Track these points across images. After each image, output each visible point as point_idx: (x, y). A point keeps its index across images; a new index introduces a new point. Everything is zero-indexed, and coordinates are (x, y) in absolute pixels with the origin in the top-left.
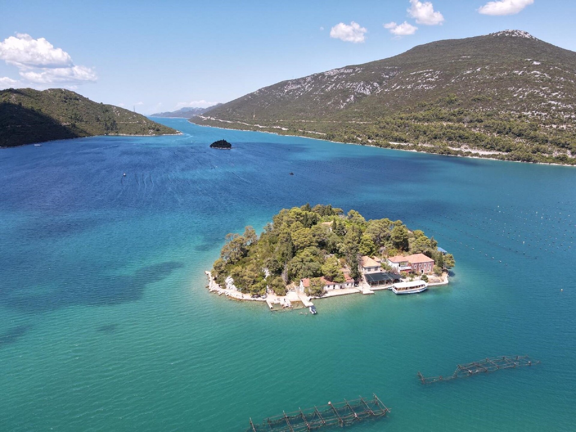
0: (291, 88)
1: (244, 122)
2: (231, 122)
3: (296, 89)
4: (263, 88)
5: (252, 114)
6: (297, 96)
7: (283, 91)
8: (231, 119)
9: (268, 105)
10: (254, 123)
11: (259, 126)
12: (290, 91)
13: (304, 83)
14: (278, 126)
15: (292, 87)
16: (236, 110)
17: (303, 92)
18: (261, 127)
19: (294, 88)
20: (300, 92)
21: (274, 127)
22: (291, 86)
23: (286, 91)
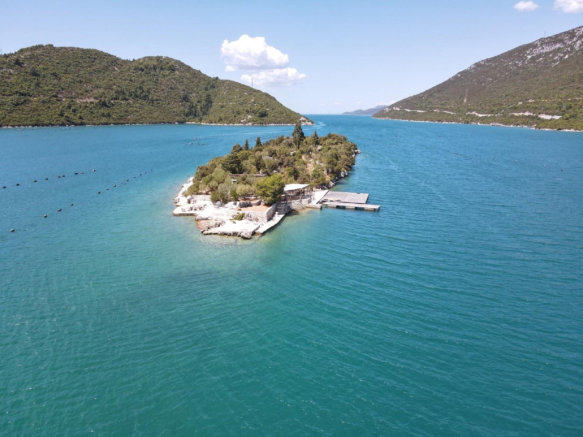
0: (542, 51)
1: (446, 109)
2: (423, 112)
3: (551, 52)
4: (482, 61)
5: (462, 97)
6: (555, 61)
7: (523, 59)
8: (424, 107)
9: (492, 82)
10: (466, 109)
11: (477, 114)
12: (539, 56)
13: (571, 38)
14: (524, 112)
15: (543, 48)
16: (435, 94)
17: (571, 52)
18: (480, 115)
19: (548, 51)
20: (562, 55)
21: (516, 114)
22: (540, 48)
23: (529, 57)
